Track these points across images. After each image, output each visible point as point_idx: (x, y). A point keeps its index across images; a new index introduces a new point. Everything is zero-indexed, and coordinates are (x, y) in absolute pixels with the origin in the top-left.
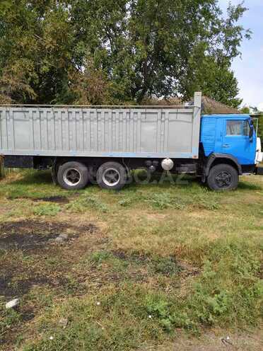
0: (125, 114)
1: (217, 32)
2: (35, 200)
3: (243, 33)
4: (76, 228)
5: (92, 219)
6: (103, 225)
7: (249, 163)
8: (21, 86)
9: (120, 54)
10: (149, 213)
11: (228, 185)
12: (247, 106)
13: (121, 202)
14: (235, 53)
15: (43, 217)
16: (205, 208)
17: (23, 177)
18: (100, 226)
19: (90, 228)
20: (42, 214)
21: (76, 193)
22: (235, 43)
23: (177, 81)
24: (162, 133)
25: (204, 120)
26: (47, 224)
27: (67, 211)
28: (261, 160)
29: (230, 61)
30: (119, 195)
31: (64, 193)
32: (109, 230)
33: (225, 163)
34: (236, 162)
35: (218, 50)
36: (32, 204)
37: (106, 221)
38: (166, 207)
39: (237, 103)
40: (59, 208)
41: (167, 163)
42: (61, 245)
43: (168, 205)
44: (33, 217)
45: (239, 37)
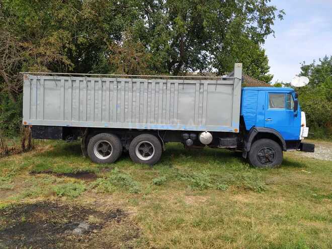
0: (161, 84)
1: (251, 11)
2: (59, 175)
3: (276, 13)
4: (100, 214)
5: (121, 202)
6: (133, 211)
7: (293, 139)
8: (58, 57)
9: (158, 28)
10: (188, 195)
11: (272, 162)
12: (279, 82)
13: (156, 180)
14: (268, 31)
15: (64, 199)
16: (251, 189)
17: (52, 149)
18: (130, 212)
19: (117, 214)
20: (63, 195)
21: (106, 168)
22: (269, 21)
23: (213, 56)
24: (201, 105)
25: (245, 93)
26: (67, 207)
27: (93, 190)
28: (306, 135)
29: (264, 38)
30: (153, 171)
31: (94, 167)
32: (140, 219)
33: (269, 138)
34: (280, 137)
35: (252, 28)
36: (55, 181)
37: (138, 205)
38: (207, 188)
39: (268, 79)
40: (84, 187)
41: (206, 136)
42: (79, 240)
43: (209, 185)
44: (52, 198)
45: (272, 16)
